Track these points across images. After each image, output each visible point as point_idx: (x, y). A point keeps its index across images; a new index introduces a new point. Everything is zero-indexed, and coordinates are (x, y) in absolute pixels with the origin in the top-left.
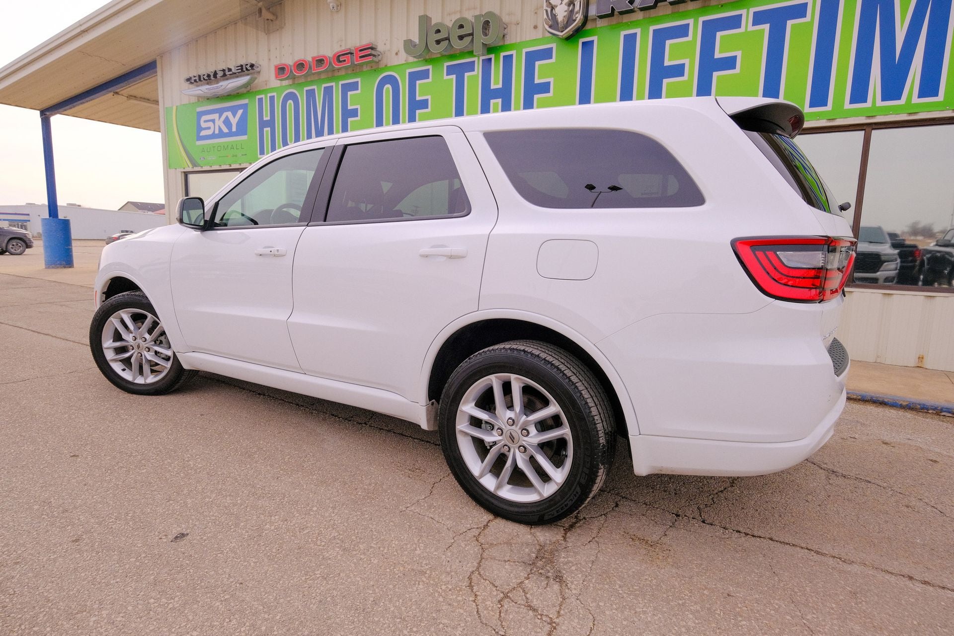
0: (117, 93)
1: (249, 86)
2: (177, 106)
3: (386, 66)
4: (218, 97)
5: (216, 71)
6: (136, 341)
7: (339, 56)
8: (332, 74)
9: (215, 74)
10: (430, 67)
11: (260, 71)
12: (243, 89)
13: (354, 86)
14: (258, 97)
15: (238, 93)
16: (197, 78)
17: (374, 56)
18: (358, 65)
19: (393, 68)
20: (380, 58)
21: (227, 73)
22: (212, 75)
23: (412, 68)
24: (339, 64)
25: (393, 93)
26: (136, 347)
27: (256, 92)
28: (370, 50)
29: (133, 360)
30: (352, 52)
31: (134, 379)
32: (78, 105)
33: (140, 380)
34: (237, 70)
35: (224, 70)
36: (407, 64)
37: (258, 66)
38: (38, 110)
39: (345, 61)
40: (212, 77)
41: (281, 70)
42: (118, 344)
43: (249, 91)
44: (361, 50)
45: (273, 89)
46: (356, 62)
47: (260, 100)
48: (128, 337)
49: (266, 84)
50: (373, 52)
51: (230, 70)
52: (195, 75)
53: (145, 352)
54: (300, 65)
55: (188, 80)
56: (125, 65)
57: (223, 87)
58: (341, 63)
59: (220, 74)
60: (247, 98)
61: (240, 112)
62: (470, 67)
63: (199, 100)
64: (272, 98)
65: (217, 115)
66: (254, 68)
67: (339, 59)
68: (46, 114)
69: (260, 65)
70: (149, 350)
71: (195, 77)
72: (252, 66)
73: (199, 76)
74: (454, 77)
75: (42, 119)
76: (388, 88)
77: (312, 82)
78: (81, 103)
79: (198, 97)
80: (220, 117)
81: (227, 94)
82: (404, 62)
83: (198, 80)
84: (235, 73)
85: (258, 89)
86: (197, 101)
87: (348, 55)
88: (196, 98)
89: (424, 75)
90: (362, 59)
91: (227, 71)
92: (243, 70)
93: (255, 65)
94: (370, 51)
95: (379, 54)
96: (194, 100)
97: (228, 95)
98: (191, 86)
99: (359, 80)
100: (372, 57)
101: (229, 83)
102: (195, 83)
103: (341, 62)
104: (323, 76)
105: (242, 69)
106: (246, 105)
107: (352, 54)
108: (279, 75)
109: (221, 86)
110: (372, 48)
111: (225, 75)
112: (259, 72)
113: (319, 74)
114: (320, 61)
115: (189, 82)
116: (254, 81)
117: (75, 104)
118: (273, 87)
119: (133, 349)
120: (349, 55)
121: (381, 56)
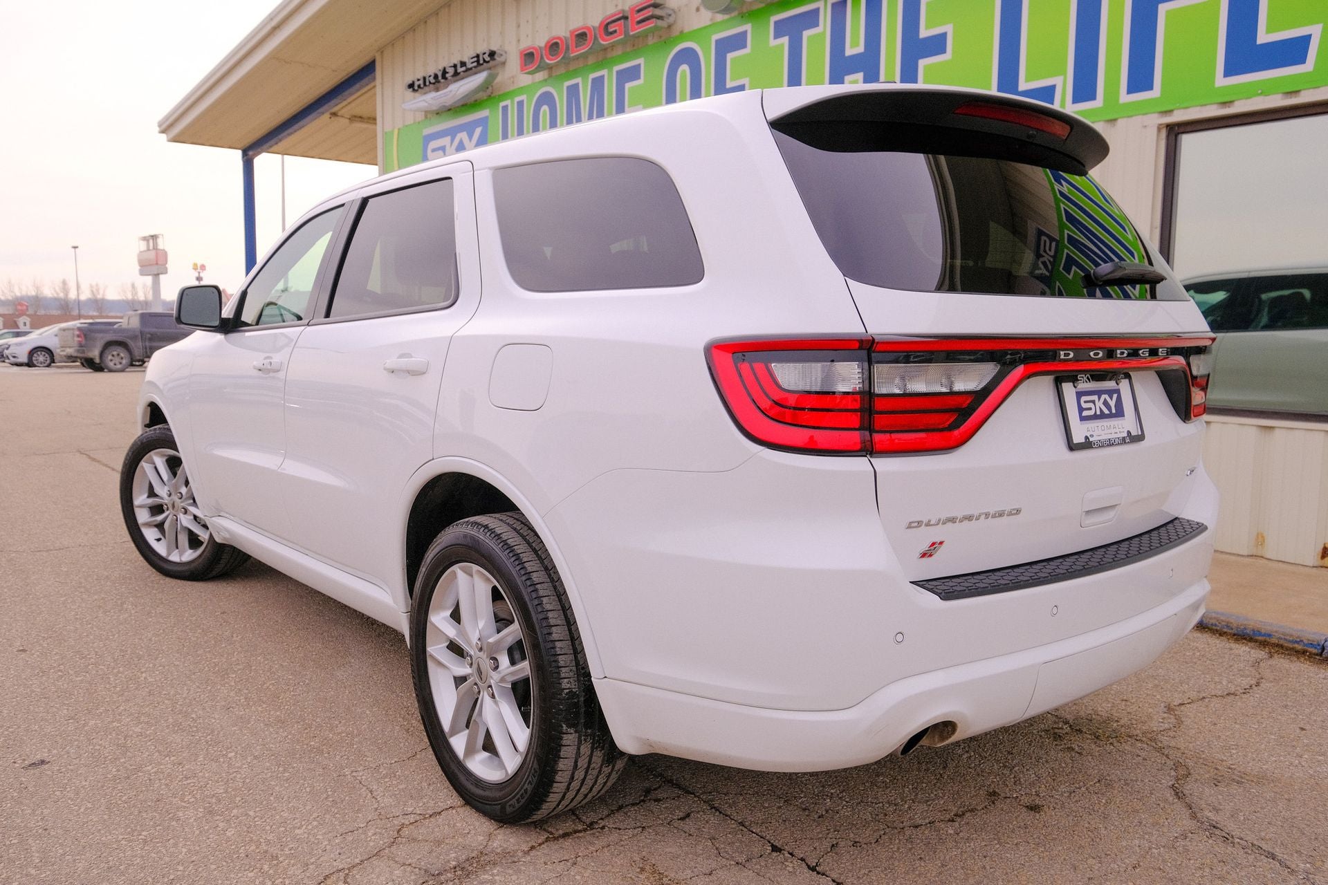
0: (334, 114)
1: (490, 88)
2: (399, 129)
3: (682, 32)
4: (449, 110)
5: (445, 69)
6: (171, 498)
7: (608, 24)
8: (603, 56)
9: (444, 72)
10: (747, 27)
11: (506, 60)
12: (481, 93)
13: (633, 73)
14: (502, 104)
15: (476, 101)
16: (421, 82)
17: (660, 18)
18: (636, 37)
19: (693, 35)
20: (671, 20)
21: (460, 70)
22: (440, 75)
23: (720, 32)
24: (608, 37)
25: (691, 79)
26: (170, 506)
27: (499, 96)
28: (651, 8)
29: (166, 526)
30: (626, 15)
31: (169, 554)
32: (286, 137)
33: (175, 557)
34: (472, 63)
35: (455, 66)
36: (713, 25)
37: (501, 53)
38: (239, 149)
39: (615, 31)
40: (440, 78)
41: (529, 57)
42: (151, 501)
43: (490, 96)
44: (639, 11)
45: (521, 90)
46: (632, 31)
47: (505, 108)
48: (162, 491)
49: (513, 82)
50: (658, 12)
51: (463, 64)
52: (419, 78)
53: (181, 515)
54: (554, 46)
55: (411, 86)
56: (336, 71)
57: (453, 93)
58: (612, 36)
59: (451, 71)
60: (486, 109)
61: (478, 131)
62: (811, 19)
63: (426, 117)
64: (521, 104)
65: (448, 139)
66: (496, 57)
67: (607, 29)
68: (249, 154)
69: (506, 53)
70: (186, 512)
71: (419, 80)
72: (492, 54)
73: (424, 78)
74: (785, 40)
75: (244, 162)
76: (684, 70)
77: (575, 73)
78: (289, 135)
79: (426, 112)
80: (452, 141)
81: (461, 103)
82: (709, 23)
83: (422, 86)
84: (471, 69)
85: (501, 92)
86: (423, 118)
87: (619, 22)
88: (423, 113)
89: (738, 42)
90: (640, 25)
91: (459, 66)
92: (480, 61)
93: (497, 52)
94: (651, 11)
95: (670, 12)
96: (420, 116)
97: (463, 105)
98: (417, 94)
99: (641, 61)
100: (654, 19)
101: (461, 86)
102: (420, 90)
103: (611, 33)
104: (591, 60)
105: (478, 61)
106: (487, 118)
107: (626, 18)
108: (525, 65)
109: (451, 91)
110: (656, 6)
111: (456, 74)
112: (504, 63)
113: (585, 56)
114: (581, 36)
115: (411, 89)
116: (495, 78)
117: (280, 137)
118: (522, 85)
119: (168, 509)
120: (622, 21)
121: (673, 15)
